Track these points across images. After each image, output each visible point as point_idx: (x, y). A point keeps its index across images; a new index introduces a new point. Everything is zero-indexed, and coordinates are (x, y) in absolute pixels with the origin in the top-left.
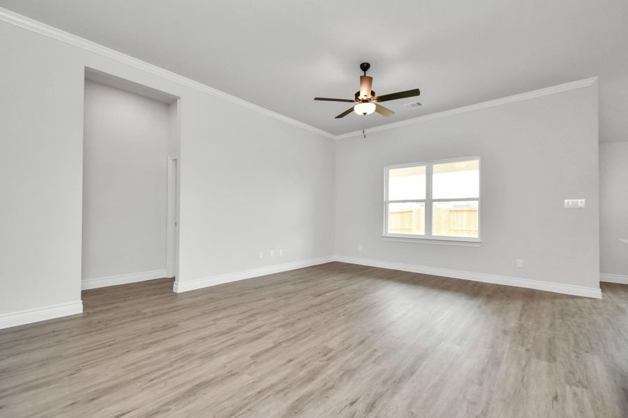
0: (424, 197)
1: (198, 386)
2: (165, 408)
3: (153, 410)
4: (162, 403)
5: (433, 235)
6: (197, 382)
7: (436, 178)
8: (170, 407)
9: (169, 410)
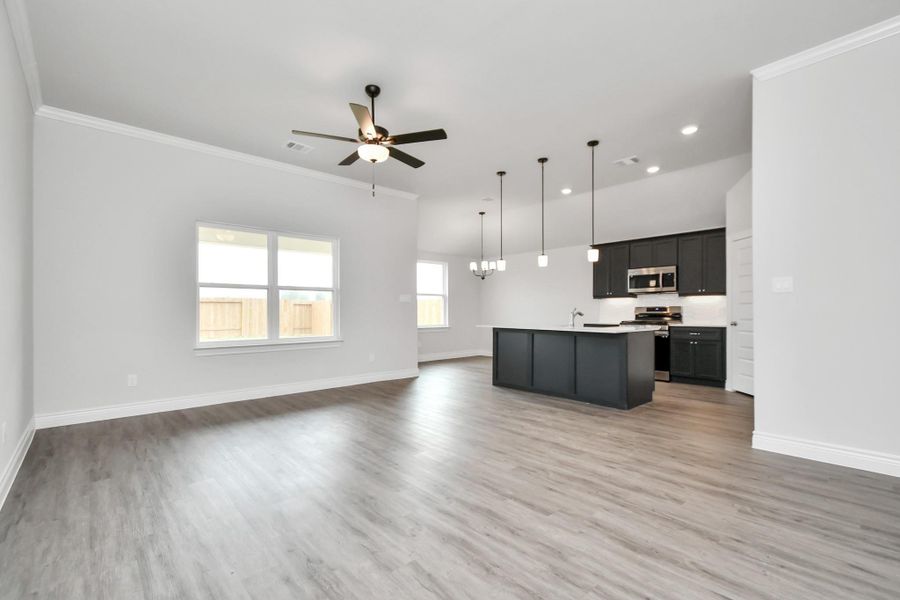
0: (265, 282)
1: (634, 549)
2: (692, 566)
3: (703, 576)
4: (689, 573)
5: (281, 337)
6: (630, 553)
7: (283, 256)
8: (688, 563)
9: (693, 563)
